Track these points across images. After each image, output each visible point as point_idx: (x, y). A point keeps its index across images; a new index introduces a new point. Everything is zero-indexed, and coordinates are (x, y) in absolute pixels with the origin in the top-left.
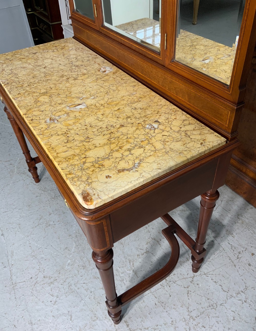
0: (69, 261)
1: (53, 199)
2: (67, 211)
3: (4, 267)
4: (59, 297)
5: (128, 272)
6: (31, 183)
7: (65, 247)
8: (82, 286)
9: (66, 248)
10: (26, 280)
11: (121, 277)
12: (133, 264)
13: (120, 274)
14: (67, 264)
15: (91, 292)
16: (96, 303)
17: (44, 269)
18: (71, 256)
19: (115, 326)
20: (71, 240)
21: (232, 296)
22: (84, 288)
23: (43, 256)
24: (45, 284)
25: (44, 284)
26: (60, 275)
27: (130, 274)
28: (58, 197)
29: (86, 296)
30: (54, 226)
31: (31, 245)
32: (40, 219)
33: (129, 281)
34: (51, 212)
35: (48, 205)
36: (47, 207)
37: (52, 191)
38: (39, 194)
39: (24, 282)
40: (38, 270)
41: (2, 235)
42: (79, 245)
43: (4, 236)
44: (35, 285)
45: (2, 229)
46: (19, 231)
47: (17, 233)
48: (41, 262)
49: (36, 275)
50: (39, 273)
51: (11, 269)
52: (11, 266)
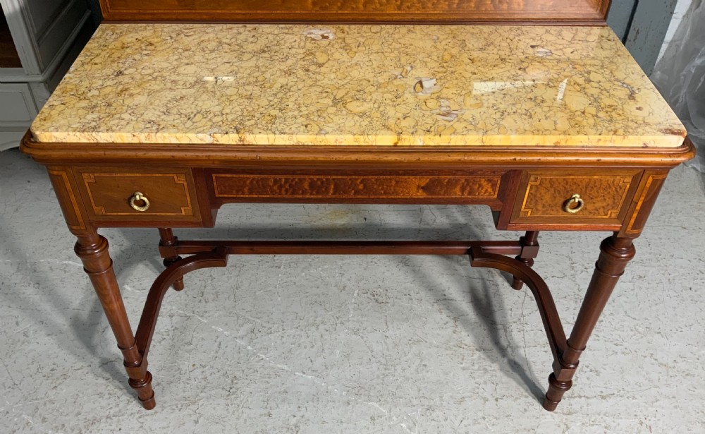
0: (404, 425)
1: (233, 397)
2: (286, 386)
5: (475, 357)
7: (369, 419)
8: (466, 426)
9: (372, 419)
11: (478, 370)
13: (473, 368)
14: (408, 431)
15: (484, 418)
16: (506, 419)
18: (394, 418)
19: (556, 413)
20: (359, 405)
21: (573, 276)
27: (480, 356)
28: (235, 386)
29: (487, 428)
30: (304, 419)
34: (266, 411)
35: (240, 411)
36: (245, 415)
37: (206, 390)
38: (190, 415)
42: (380, 397)
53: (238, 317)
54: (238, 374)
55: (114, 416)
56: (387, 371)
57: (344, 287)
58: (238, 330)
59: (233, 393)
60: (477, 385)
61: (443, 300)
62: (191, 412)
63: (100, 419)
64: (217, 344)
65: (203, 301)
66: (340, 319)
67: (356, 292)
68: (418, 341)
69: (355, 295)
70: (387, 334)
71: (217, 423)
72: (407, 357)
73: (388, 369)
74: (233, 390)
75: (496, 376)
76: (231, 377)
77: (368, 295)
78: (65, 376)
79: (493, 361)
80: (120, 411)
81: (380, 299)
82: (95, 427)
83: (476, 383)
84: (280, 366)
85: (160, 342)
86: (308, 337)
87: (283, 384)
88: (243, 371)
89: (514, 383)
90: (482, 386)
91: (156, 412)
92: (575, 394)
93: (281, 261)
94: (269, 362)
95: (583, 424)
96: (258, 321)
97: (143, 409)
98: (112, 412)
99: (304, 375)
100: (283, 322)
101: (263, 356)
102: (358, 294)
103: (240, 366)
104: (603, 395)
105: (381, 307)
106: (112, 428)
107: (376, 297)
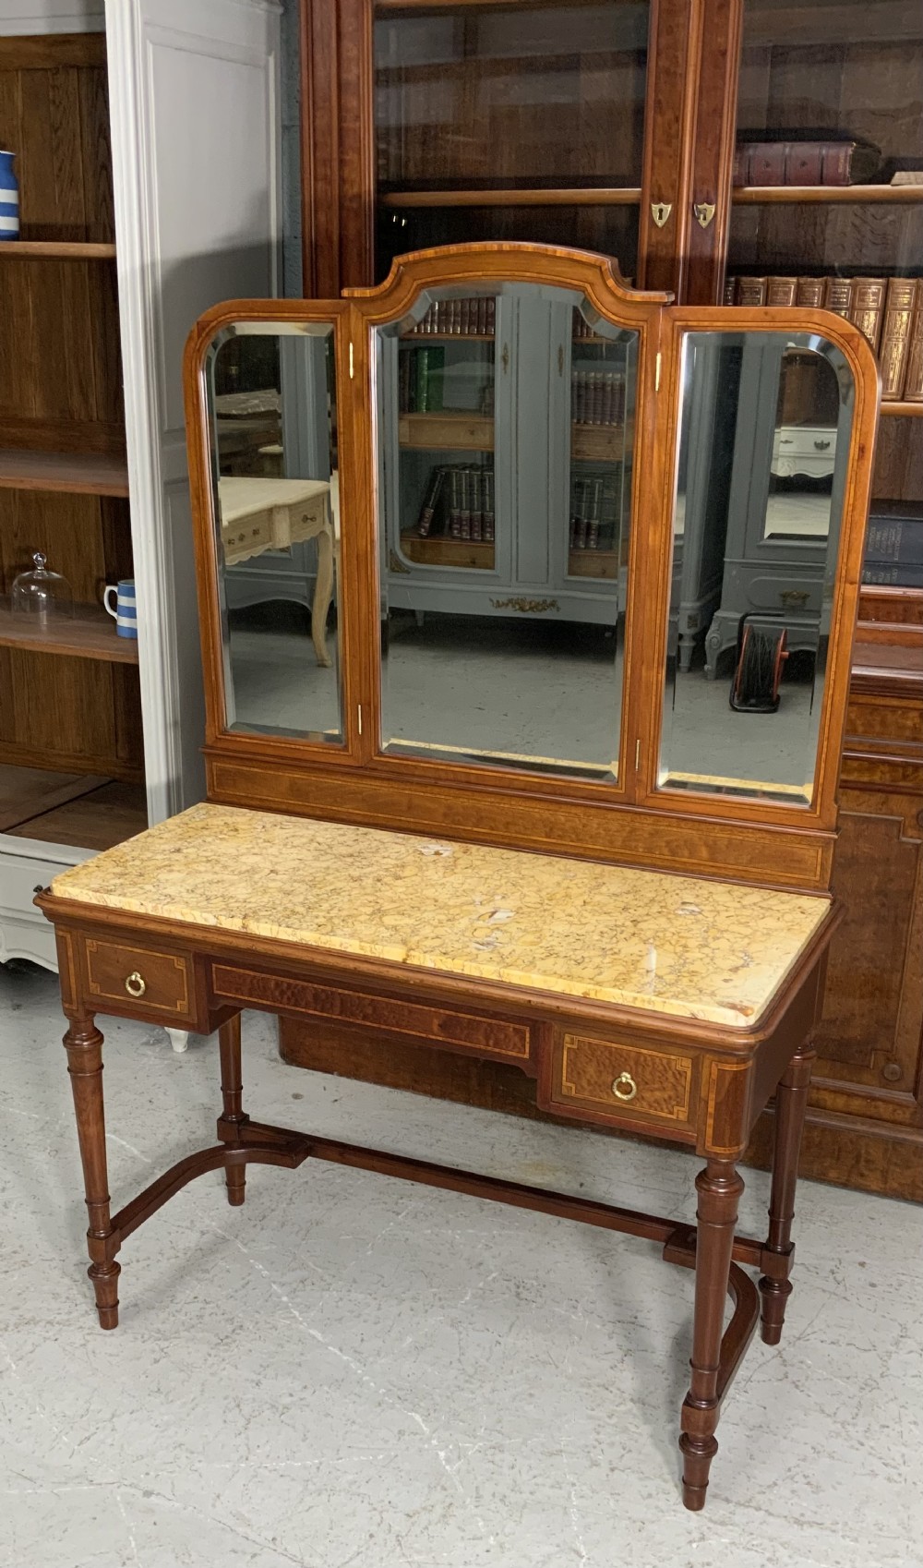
0: (442, 1454)
1: (222, 1348)
2: (304, 1357)
3: (252, 1557)
4: (499, 1531)
5: (622, 1408)
6: (88, 1338)
7: (396, 1432)
8: (537, 1485)
9: (401, 1433)
10: (359, 1547)
11: (614, 1425)
12: (619, 1389)
13: (608, 1420)
14: (444, 1463)
16: (609, 1497)
17: (387, 1502)
20: (394, 1411)
21: (889, 1354)
23: (350, 1477)
24: (430, 1528)
25: (426, 1528)
26: (450, 1491)
27: (630, 1409)
28: (234, 1336)
29: (569, 1497)
30: (303, 1402)
31: (282, 1472)
32: (238, 1406)
33: (645, 1424)
34: (255, 1377)
35: (222, 1366)
36: (225, 1373)
37: (192, 1330)
38: (153, 1351)
39: (358, 1554)
40: (374, 1512)
41: (148, 1494)
42: (432, 1412)
43: (159, 1494)
44: (400, 1544)
45: (126, 1482)
46: (200, 1461)
47: (198, 1465)
48: (361, 1491)
49: (379, 1525)
50: (384, 1515)
51: (279, 1550)
52: (272, 1546)
53: (295, 1259)
54: (247, 1324)
55: (58, 1323)
56: (467, 1385)
57: (481, 1264)
58: (283, 1274)
59: (227, 1344)
60: (596, 1444)
61: (629, 1323)
62: (157, 1348)
63: (39, 1322)
64: (245, 1281)
65: (259, 1227)
66: (443, 1302)
67: (494, 1275)
68: (544, 1363)
69: (490, 1278)
70: (500, 1339)
71: (183, 1371)
72: (511, 1377)
73: (471, 1383)
74: (229, 1340)
75: (636, 1441)
76: (236, 1324)
77: (511, 1285)
78: (25, 1263)
79: (647, 1422)
80: (68, 1320)
81: (525, 1294)
82: (27, 1327)
83: (596, 1440)
84: (311, 1331)
85: (168, 1259)
86: (379, 1309)
87: (302, 1354)
88: (257, 1323)
89: (659, 1458)
90: (603, 1446)
91: (112, 1335)
92: (753, 1504)
93: (407, 1206)
94: (301, 1323)
95: (733, 1543)
96: (320, 1270)
97: (98, 1326)
98: (59, 1318)
99: (339, 1353)
100: (355, 1281)
101: (297, 1313)
102: (494, 1278)
103: (257, 1316)
104: (802, 1519)
105: (518, 1305)
106: (47, 1335)
107: (521, 1290)
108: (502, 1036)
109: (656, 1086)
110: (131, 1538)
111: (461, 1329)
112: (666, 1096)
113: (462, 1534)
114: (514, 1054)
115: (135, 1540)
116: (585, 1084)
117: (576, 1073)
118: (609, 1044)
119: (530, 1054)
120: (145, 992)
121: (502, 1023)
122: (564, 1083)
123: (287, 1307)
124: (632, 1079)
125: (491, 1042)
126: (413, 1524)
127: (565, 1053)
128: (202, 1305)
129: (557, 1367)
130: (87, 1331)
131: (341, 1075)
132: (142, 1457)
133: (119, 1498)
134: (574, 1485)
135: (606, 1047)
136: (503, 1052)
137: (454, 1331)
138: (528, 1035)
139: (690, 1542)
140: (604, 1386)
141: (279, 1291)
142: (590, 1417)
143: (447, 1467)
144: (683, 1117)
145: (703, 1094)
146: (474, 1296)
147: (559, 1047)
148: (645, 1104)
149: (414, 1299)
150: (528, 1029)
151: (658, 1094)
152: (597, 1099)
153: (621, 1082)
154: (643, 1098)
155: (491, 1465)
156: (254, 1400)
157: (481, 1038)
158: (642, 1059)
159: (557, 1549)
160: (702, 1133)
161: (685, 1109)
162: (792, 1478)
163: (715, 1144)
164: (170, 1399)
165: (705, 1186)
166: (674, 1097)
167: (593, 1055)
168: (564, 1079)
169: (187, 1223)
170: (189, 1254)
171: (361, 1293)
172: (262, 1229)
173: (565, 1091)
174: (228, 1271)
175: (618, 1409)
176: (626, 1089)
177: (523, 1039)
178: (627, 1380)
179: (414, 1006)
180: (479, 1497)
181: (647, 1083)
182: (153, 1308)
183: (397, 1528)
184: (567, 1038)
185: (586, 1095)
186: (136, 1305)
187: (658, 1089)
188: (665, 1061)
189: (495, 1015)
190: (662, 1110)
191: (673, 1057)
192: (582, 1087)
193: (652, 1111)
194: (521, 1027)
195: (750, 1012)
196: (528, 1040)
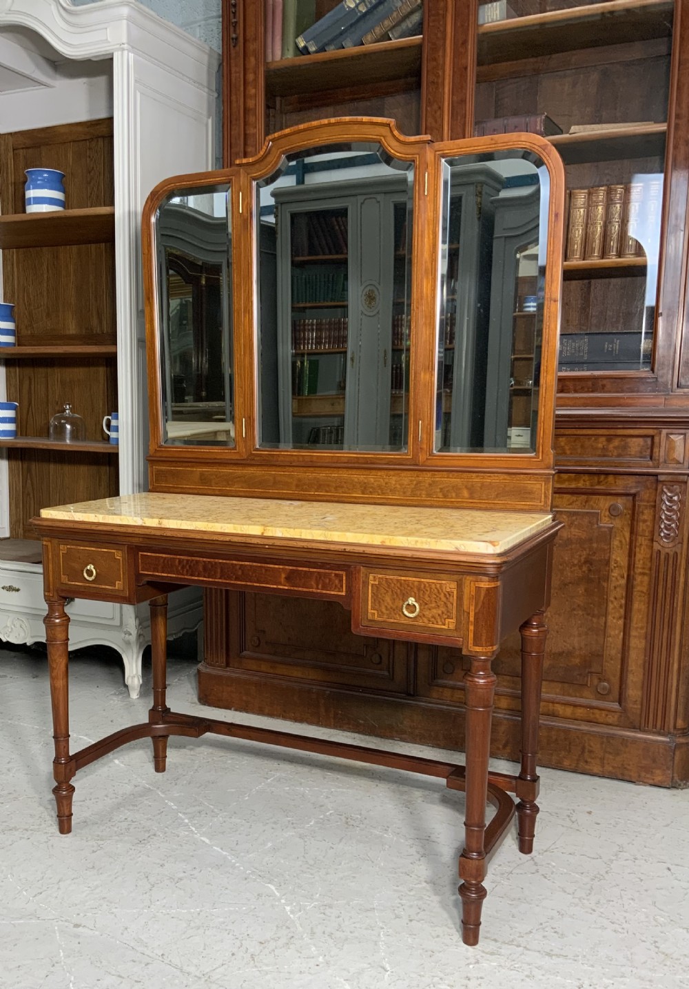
0: (288, 908)
1: (139, 845)
2: (196, 852)
3: (146, 965)
4: (327, 954)
5: (419, 886)
6: (49, 838)
7: (256, 894)
8: (355, 927)
9: (259, 895)
10: (223, 960)
11: (413, 896)
12: (416, 875)
13: (408, 893)
14: (289, 913)
16: (408, 936)
17: (246, 934)
19: (474, 948)
20: (255, 883)
21: (611, 861)
22: (361, 928)
23: (222, 920)
24: (276, 950)
25: (273, 951)
26: (292, 930)
27: (424, 887)
28: (149, 840)
29: (379, 935)
30: (192, 876)
31: (173, 916)
32: (147, 877)
34: (161, 862)
35: (138, 855)
36: (140, 859)
37: (121, 836)
38: (93, 847)
39: (223, 965)
40: (236, 940)
41: (77, 926)
42: (282, 884)
43: (84, 926)
44: (254, 960)
45: (62, 919)
46: (116, 908)
47: (114, 910)
48: (228, 928)
49: (239, 948)
50: (243, 942)
51: (166, 961)
52: (160, 958)
53: (195, 800)
54: (159, 833)
55: (31, 830)
56: (309, 870)
58: (186, 808)
59: (143, 844)
60: (400, 905)
61: (424, 839)
62: (96, 845)
63: (18, 829)
64: (159, 812)
65: (173, 784)
66: (295, 825)
67: (331, 812)
68: (364, 859)
69: (328, 814)
70: (333, 846)
71: (111, 857)
72: (340, 867)
73: (311, 869)
74: (146, 842)
75: (429, 905)
76: (151, 833)
77: (343, 818)
78: (16, 799)
79: (436, 894)
80: (38, 829)
81: (352, 823)
82: (10, 832)
84: (202, 838)
85: (111, 799)
86: (250, 828)
87: (195, 851)
88: (165, 833)
89: (445, 915)
90: (405, 907)
91: (67, 837)
92: (515, 943)
93: (274, 775)
94: (196, 834)
95: (500, 966)
96: (212, 807)
97: (58, 832)
98: (32, 827)
99: (220, 850)
100: (235, 813)
101: (194, 829)
102: (331, 814)
103: (166, 829)
104: (552, 953)
105: (347, 828)
106: (23, 836)
107: (349, 820)
108: (327, 581)
109: (433, 605)
110: (61, 951)
111: (306, 840)
112: (440, 612)
113: (299, 955)
114: (336, 593)
115: (63, 952)
116: (384, 610)
117: (377, 600)
118: (399, 578)
119: (346, 592)
120: (96, 577)
121: (327, 571)
122: (370, 611)
123: (188, 825)
124: (416, 601)
125: (320, 586)
126: (264, 948)
127: (370, 588)
128: (129, 823)
129: (373, 862)
130: (50, 835)
131: (236, 710)
132: (76, 905)
133: (56, 928)
134: (382, 928)
135: (398, 580)
136: (328, 592)
137: (302, 840)
138: (344, 578)
139: (468, 964)
140: (406, 873)
141: (183, 817)
142: (395, 891)
143: (292, 916)
144: (452, 627)
145: (465, 608)
146: (317, 823)
147: (366, 583)
148: (426, 620)
149: (275, 823)
150: (344, 573)
151: (434, 611)
152: (392, 620)
153: (408, 604)
154: (424, 615)
155: (322, 916)
156: (158, 874)
157: (313, 583)
158: (422, 586)
159: (369, 966)
160: (466, 637)
161: (454, 621)
162: (543, 929)
163: (475, 644)
164: (100, 872)
165: (470, 679)
166: (446, 612)
167: (389, 587)
168: (370, 607)
169: (127, 781)
170: (125, 796)
171: (239, 819)
172: (176, 784)
173: (370, 617)
174: (150, 806)
175: (416, 886)
176: (411, 608)
177: (341, 581)
178: (423, 870)
179: (268, 566)
180: (313, 933)
181: (426, 604)
182: (97, 824)
183: (252, 950)
184: (371, 577)
185: (385, 618)
186: (85, 822)
187: (434, 608)
188: (438, 586)
189: (323, 565)
190: (437, 623)
191: (443, 582)
192: (382, 612)
193: (430, 625)
194: (340, 572)
195: (496, 543)
196: (344, 582)
